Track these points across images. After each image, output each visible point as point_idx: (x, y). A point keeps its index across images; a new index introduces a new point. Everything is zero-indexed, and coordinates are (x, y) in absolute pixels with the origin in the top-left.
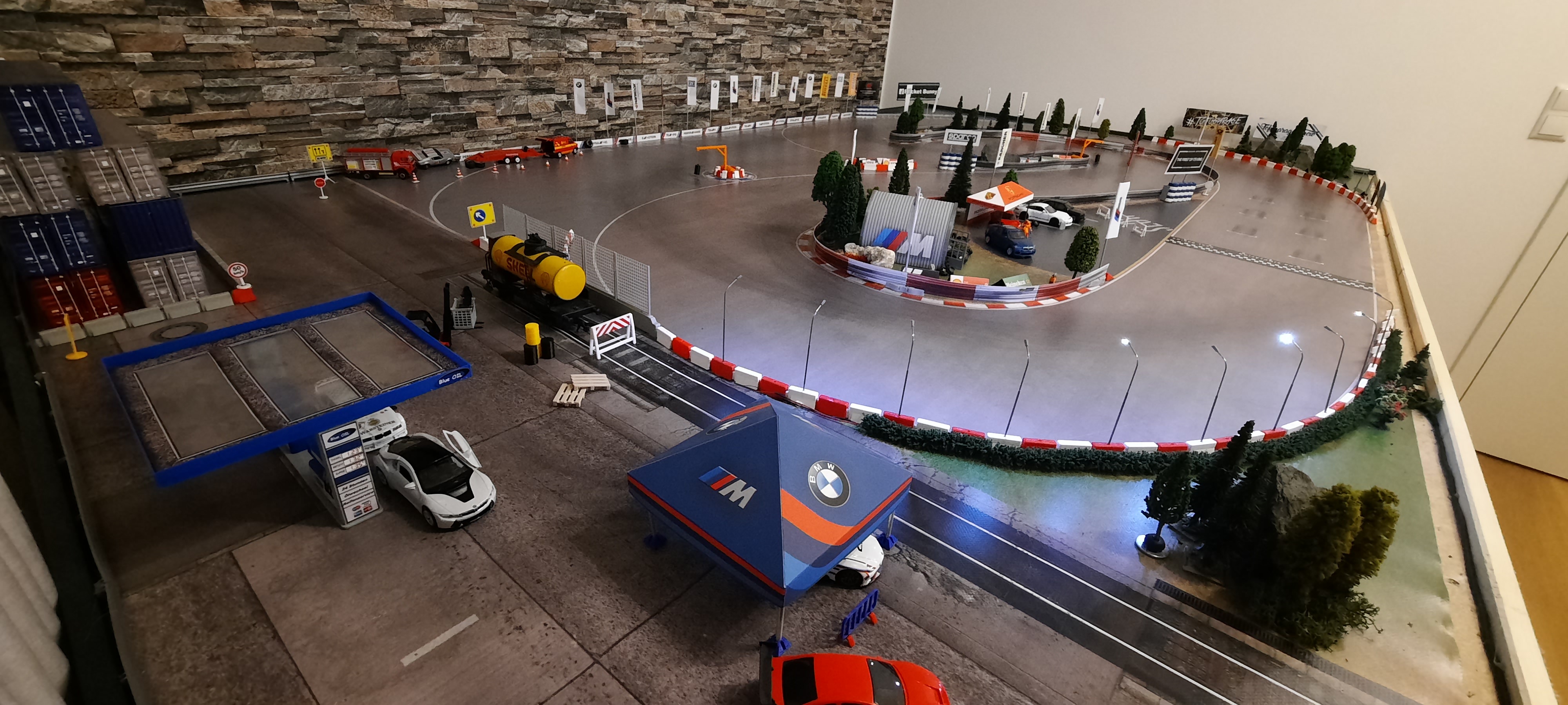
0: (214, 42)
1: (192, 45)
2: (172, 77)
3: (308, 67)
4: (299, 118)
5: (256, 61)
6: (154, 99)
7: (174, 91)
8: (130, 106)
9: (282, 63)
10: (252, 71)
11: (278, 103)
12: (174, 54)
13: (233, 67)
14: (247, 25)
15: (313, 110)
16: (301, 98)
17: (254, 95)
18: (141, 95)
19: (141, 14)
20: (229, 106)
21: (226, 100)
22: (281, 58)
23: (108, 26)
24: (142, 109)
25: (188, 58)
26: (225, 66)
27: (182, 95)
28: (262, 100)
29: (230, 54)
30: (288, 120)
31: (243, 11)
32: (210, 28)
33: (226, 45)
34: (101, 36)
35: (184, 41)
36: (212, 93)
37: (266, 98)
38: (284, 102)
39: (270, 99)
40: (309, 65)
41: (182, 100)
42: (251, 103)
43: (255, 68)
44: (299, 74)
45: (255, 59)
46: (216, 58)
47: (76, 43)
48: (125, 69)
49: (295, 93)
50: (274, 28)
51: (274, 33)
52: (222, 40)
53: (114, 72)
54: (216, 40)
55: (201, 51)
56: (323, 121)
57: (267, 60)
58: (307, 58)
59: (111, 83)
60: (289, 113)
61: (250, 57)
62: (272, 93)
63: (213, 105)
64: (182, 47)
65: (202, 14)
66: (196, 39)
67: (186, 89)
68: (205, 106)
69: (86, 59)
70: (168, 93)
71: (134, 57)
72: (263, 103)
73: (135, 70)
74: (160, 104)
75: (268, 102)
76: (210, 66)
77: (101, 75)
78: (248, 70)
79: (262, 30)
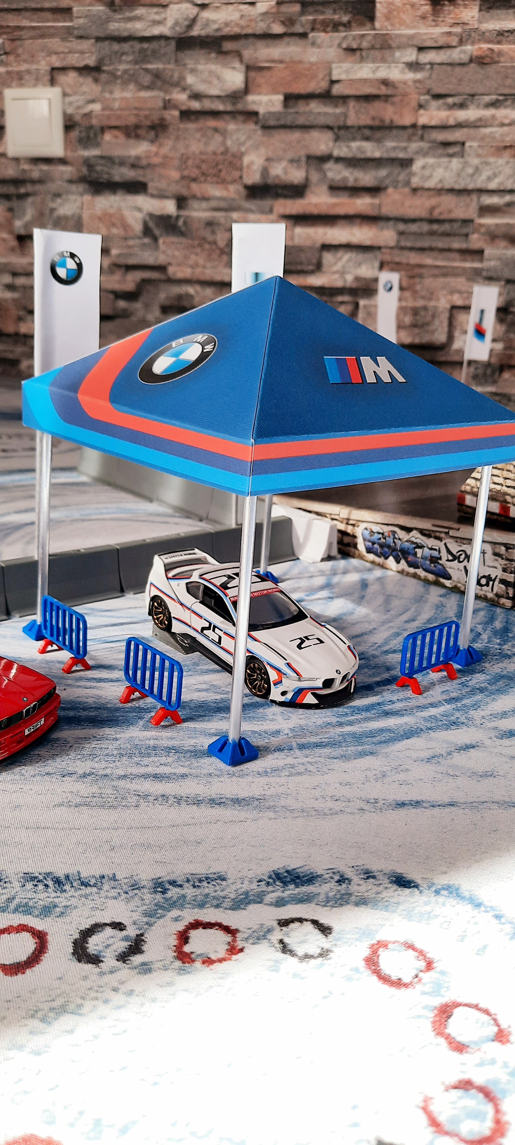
0: (371, 76)
1: (337, 81)
2: (296, 135)
3: (502, 125)
4: (456, 226)
5: (422, 111)
6: (265, 171)
7: (292, 161)
8: (234, 181)
9: (462, 115)
10: (410, 131)
11: (431, 193)
12: (310, 97)
13: (382, 121)
14: (429, 44)
15: (485, 210)
16: (471, 186)
17: (399, 174)
18: (252, 163)
19: (290, 31)
20: (356, 191)
21: (356, 180)
22: (462, 106)
23: (247, 54)
24: (247, 187)
25: (325, 104)
26: (373, 118)
27: (299, 167)
28: (408, 183)
29: (386, 98)
30: (435, 227)
31: (431, 18)
32: (372, 52)
33: (385, 82)
34: (234, 68)
35: (330, 74)
36: (339, 167)
37: (415, 181)
38: (440, 191)
39: (421, 184)
40: (507, 121)
41: (297, 176)
42: (390, 190)
43: (414, 126)
44: (482, 139)
45: (421, 106)
46: (364, 105)
47: (204, 81)
48: (245, 122)
49: (463, 174)
50: (469, 47)
51: (465, 58)
52: (383, 73)
53: (232, 126)
54: (374, 72)
55: (347, 92)
56: (493, 236)
57: (439, 109)
58: (506, 107)
59: (224, 143)
60: (441, 213)
61: (414, 104)
62: (427, 173)
63: (335, 188)
64: (324, 85)
65: (369, 25)
66: (347, 71)
67: (309, 157)
68: (324, 188)
69: (208, 105)
70: (284, 164)
71: (260, 103)
72: (407, 190)
73: (256, 123)
74: (270, 181)
75: (415, 190)
76: (352, 120)
77: (216, 130)
78: (404, 128)
79: (449, 52)
